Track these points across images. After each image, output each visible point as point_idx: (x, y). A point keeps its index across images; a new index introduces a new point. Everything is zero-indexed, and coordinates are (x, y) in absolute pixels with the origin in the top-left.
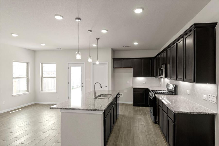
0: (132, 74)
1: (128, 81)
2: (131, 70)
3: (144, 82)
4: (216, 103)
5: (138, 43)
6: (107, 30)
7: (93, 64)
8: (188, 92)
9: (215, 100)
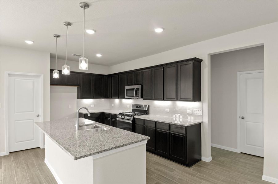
0: (76, 94)
1: (69, 105)
2: (75, 89)
3: (93, 105)
4: (202, 115)
5: (102, 55)
6: (95, 31)
7: (9, 75)
8: (167, 110)
9: (200, 113)
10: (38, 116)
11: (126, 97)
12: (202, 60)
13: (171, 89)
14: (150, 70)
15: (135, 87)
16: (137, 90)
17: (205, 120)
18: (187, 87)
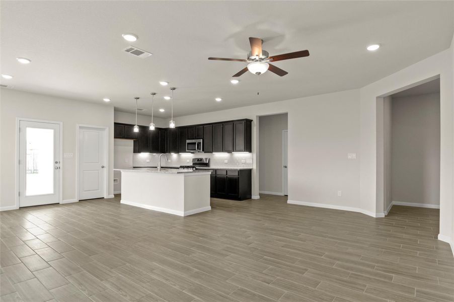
2: (132, 142)
5: (165, 110)
6: (171, 97)
7: (80, 127)
8: (226, 161)
9: (251, 162)
10: (103, 167)
11: (187, 151)
12: (252, 120)
13: (228, 143)
14: (212, 125)
15: (196, 141)
16: (199, 144)
17: (254, 167)
18: (240, 141)
